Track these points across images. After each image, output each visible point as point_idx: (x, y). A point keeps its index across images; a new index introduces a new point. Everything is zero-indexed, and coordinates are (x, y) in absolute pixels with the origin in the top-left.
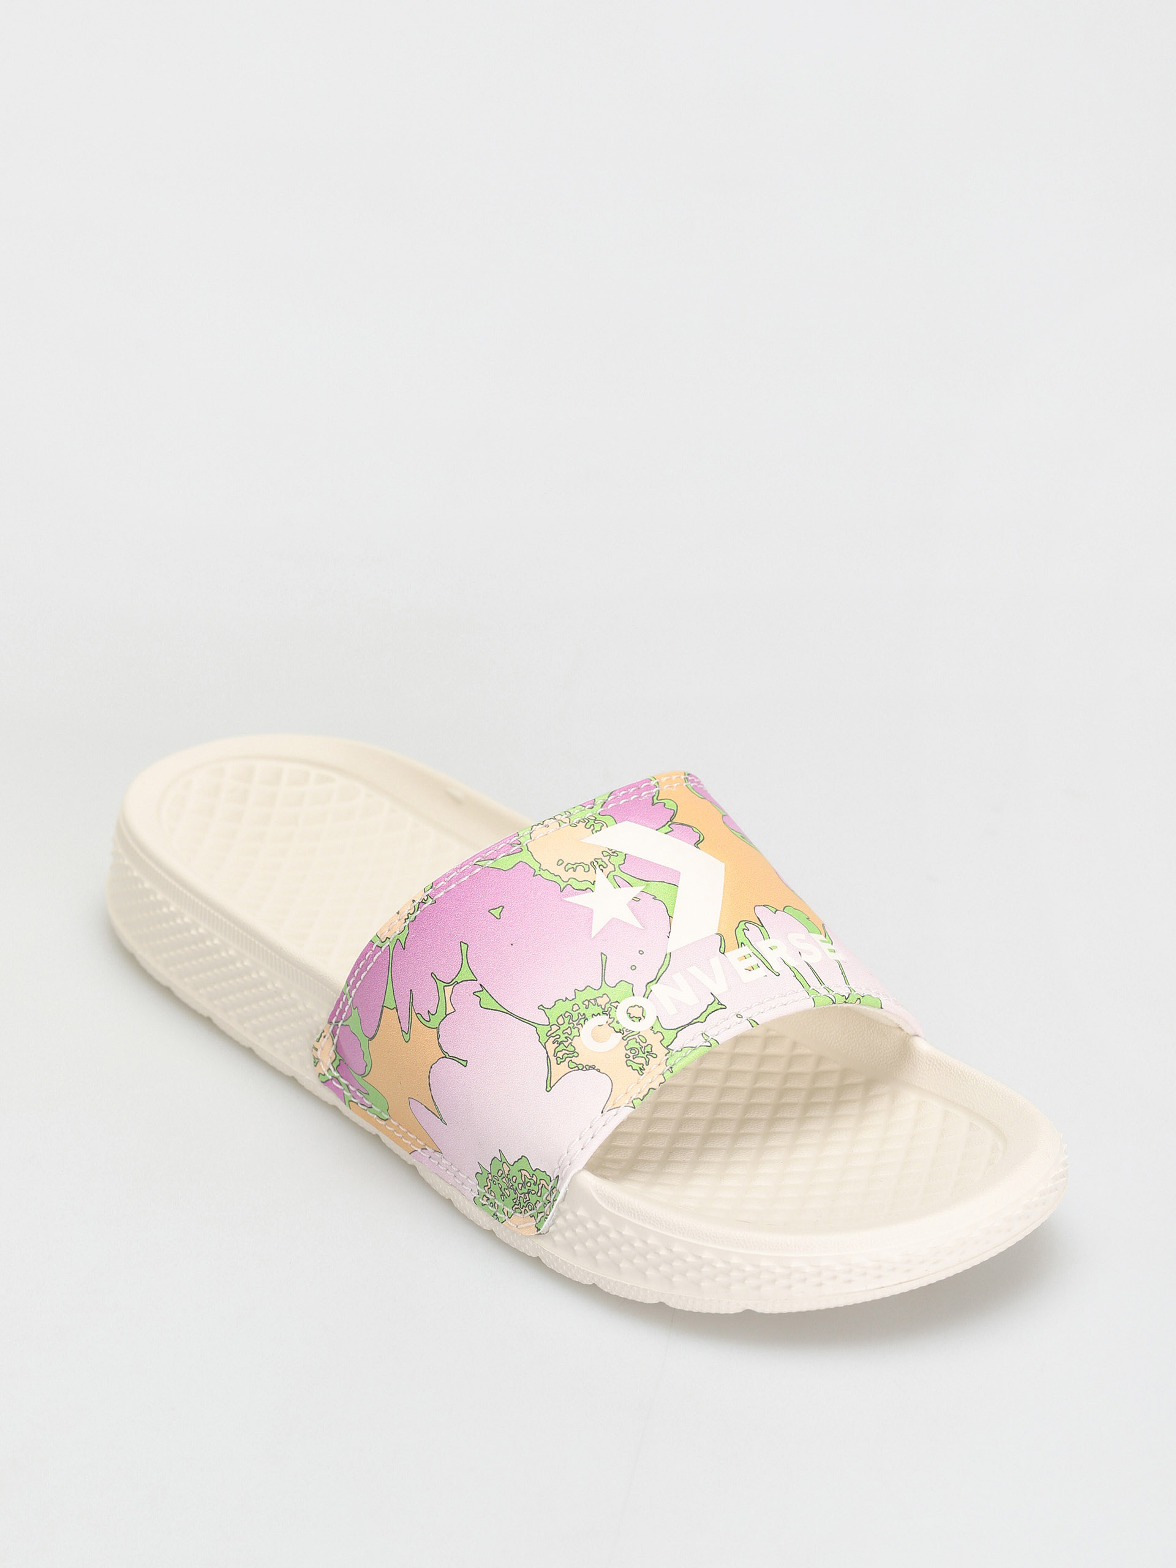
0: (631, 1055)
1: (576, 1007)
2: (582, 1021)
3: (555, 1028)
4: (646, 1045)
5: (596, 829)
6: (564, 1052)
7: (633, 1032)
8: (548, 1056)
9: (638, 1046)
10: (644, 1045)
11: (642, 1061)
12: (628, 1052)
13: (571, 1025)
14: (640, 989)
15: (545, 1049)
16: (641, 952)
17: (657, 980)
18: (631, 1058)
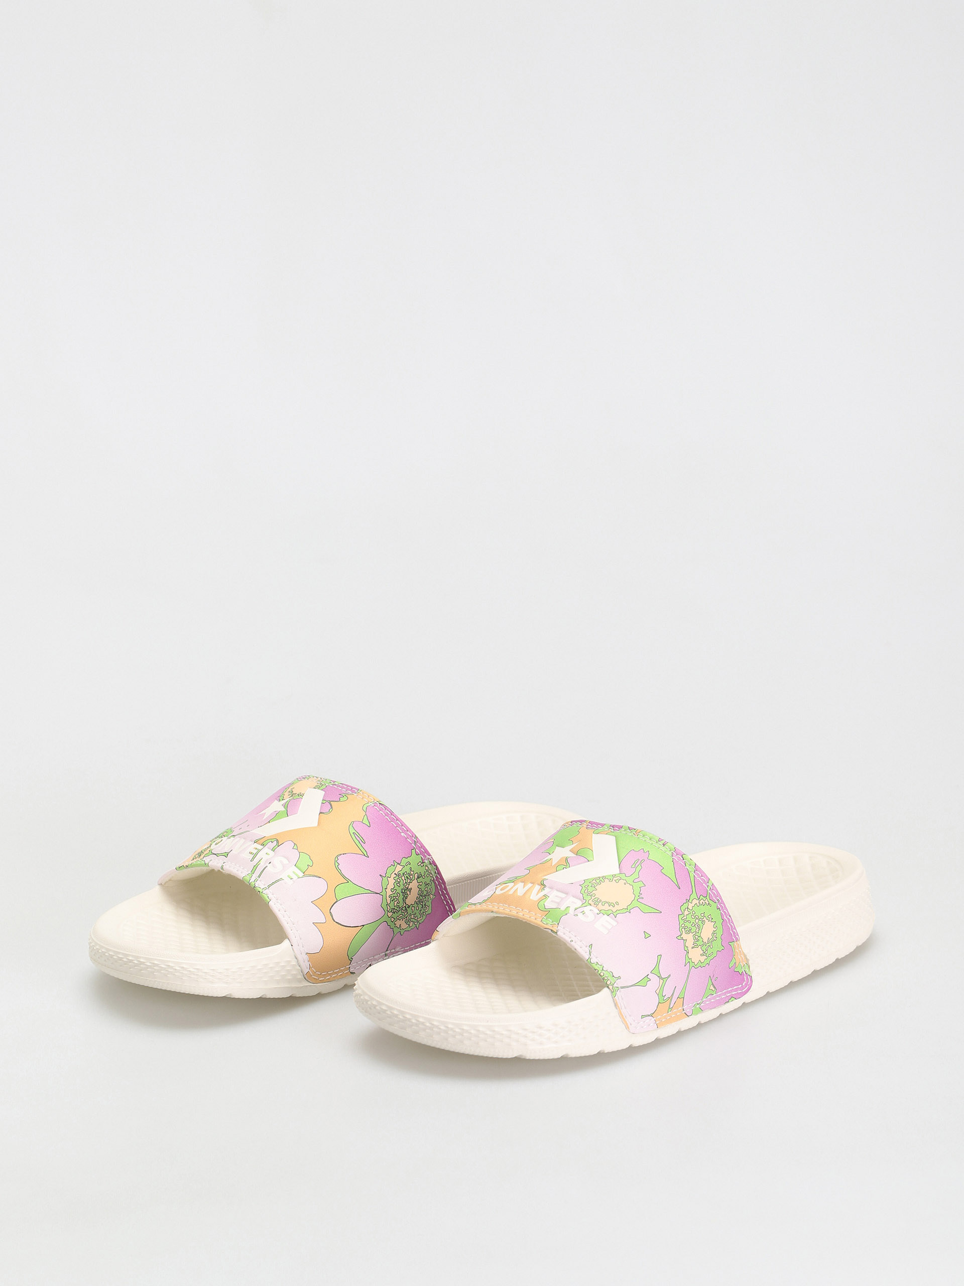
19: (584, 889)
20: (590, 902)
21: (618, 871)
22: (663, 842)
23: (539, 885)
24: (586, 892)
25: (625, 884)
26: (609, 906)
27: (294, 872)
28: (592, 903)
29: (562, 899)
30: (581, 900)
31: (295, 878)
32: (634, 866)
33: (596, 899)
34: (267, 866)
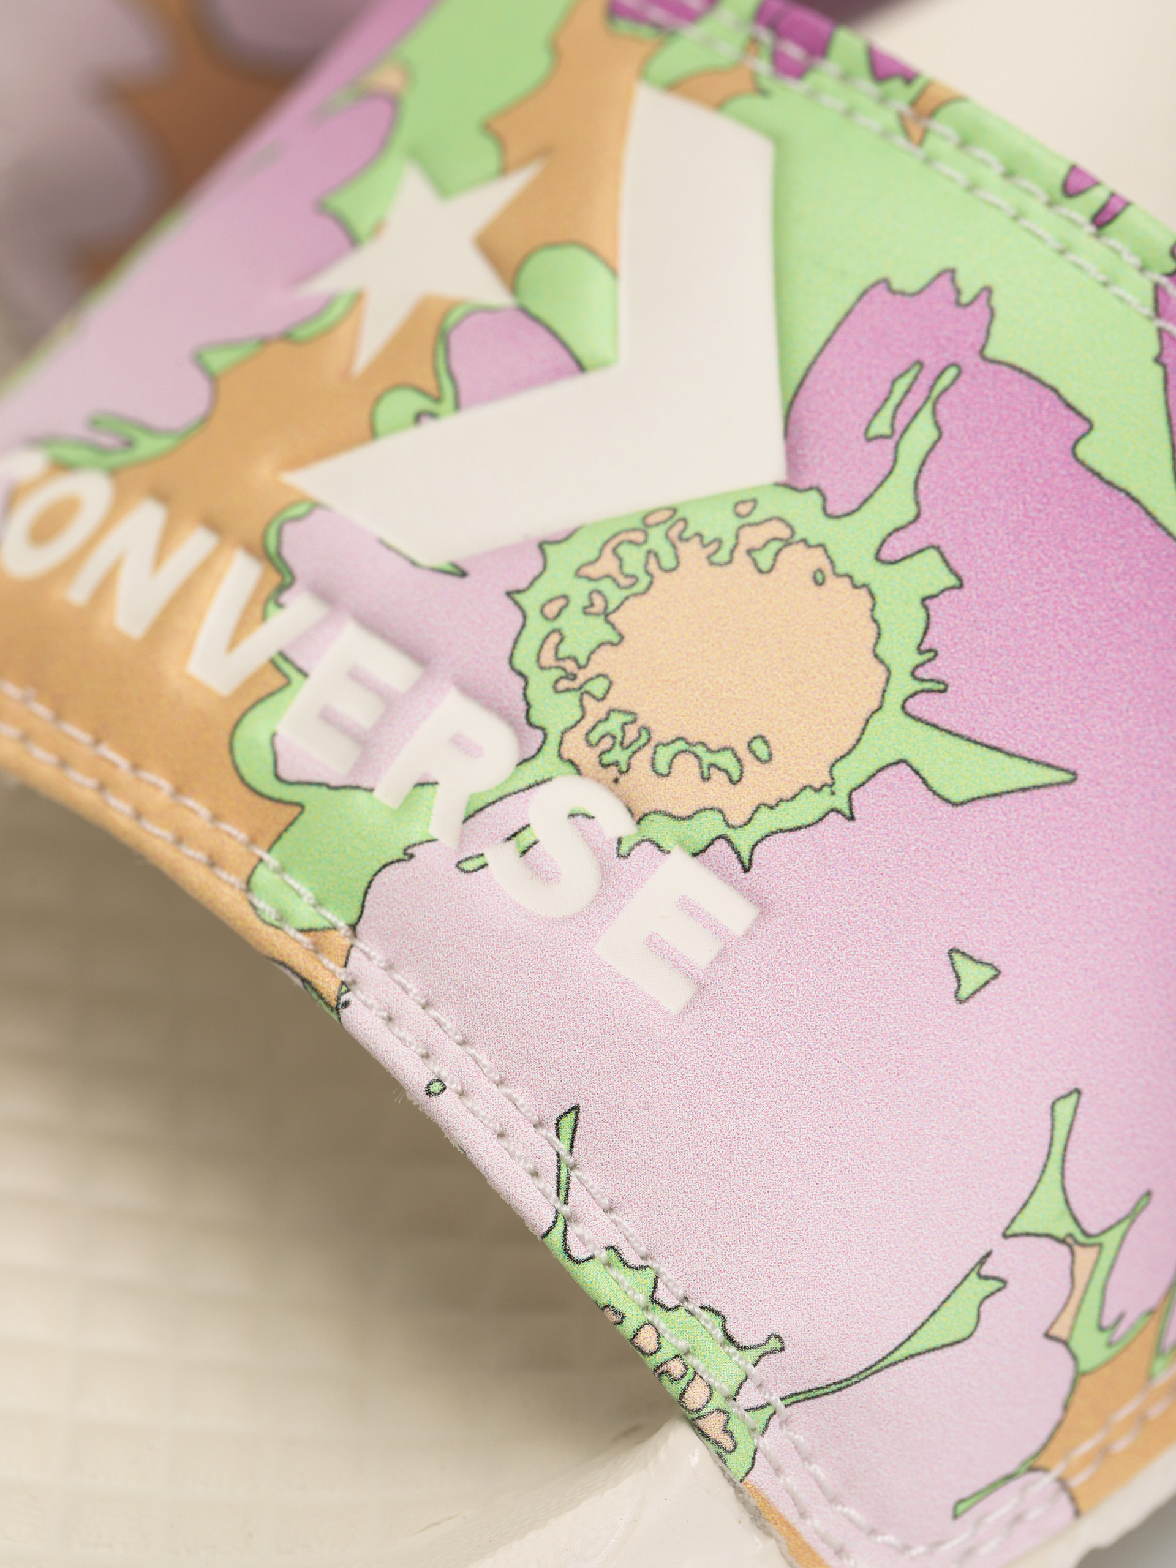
19: (537, 628)
20: (575, 746)
21: (775, 467)
22: (1096, 198)
23: (250, 549)
24: (548, 658)
25: (818, 579)
26: (706, 778)
28: (587, 758)
29: (388, 701)
30: (511, 723)
32: (881, 425)
33: (614, 725)
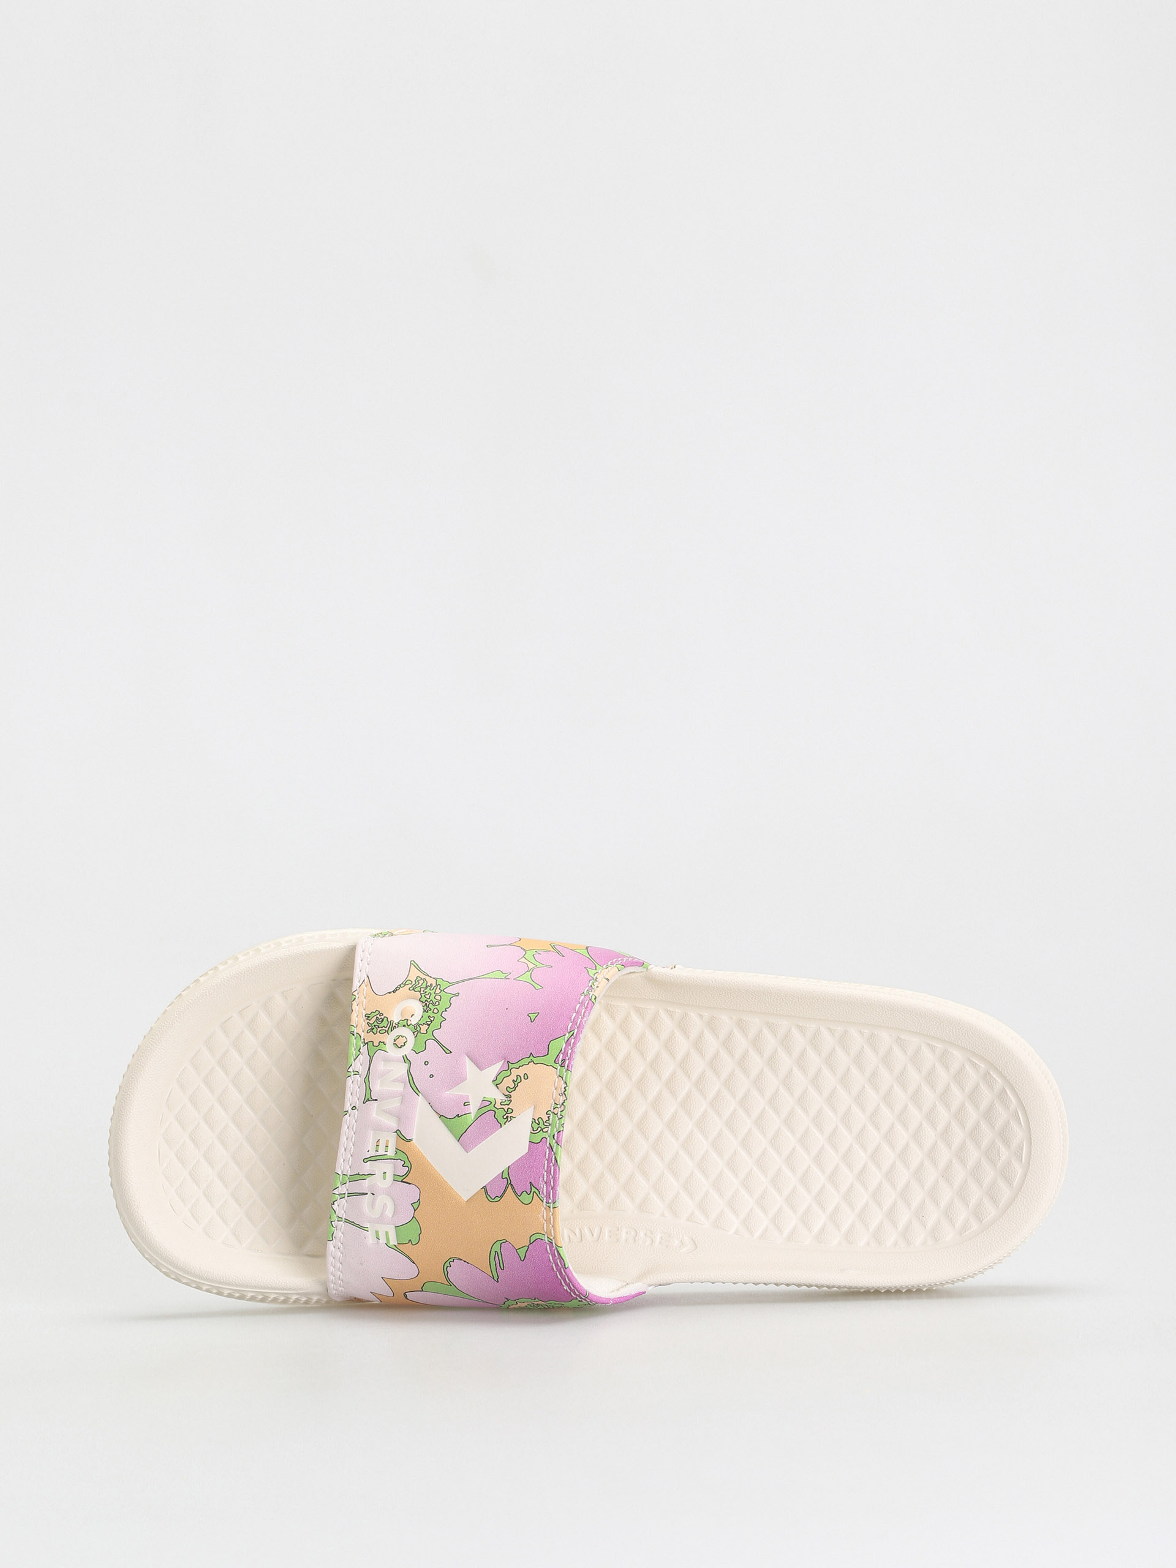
0: (380, 1017)
1: (436, 1011)
2: (425, 1008)
3: (438, 991)
4: (378, 1031)
5: (534, 1123)
6: (420, 985)
7: (392, 1031)
8: (428, 976)
9: (381, 1025)
10: (379, 1029)
11: (371, 1022)
12: (383, 1017)
13: (429, 1000)
14: (412, 1056)
15: (434, 978)
16: (432, 1076)
17: (409, 1072)
18: (378, 1016)
27: (387, 1233)
31: (383, 1241)
34: (367, 1194)
